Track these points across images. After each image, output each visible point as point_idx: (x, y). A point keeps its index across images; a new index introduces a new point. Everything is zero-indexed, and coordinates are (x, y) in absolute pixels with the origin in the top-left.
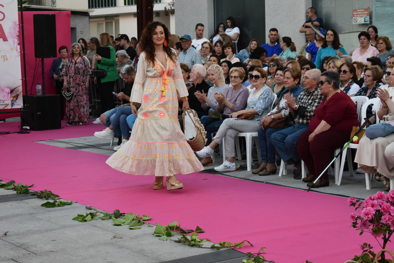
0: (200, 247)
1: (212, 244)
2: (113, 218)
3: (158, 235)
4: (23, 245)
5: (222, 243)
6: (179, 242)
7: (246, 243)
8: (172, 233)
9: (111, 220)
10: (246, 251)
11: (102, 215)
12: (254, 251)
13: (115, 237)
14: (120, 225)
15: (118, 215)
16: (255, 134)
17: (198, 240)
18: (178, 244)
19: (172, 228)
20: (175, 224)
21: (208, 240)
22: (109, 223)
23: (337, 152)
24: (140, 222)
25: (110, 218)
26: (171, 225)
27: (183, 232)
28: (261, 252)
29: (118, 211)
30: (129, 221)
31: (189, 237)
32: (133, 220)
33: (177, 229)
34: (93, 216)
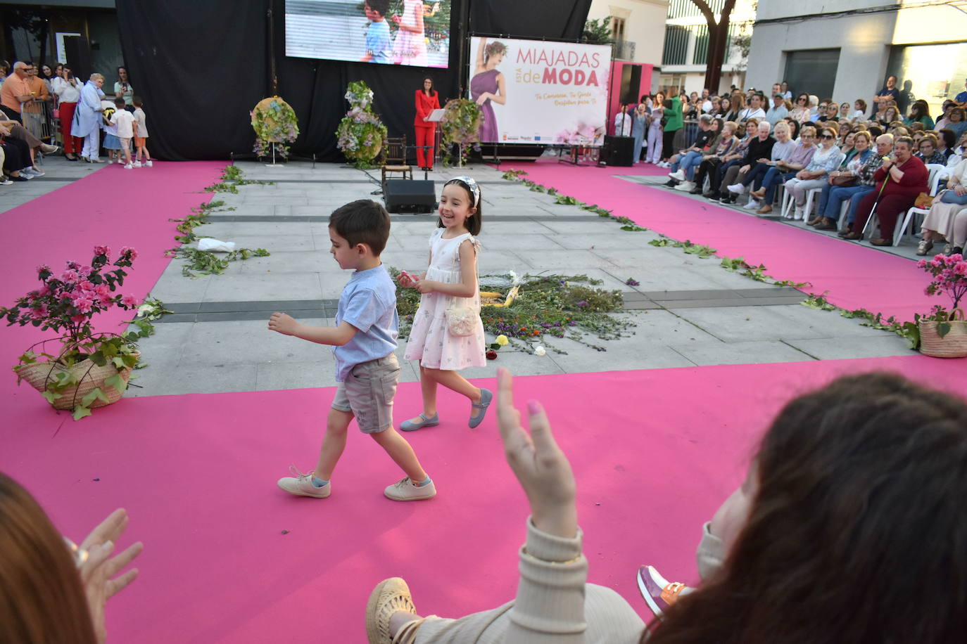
0: (762, 281)
1: (774, 282)
2: (684, 246)
3: (724, 266)
4: (608, 258)
5: (785, 281)
6: (744, 275)
7: (808, 285)
8: (738, 266)
9: (682, 249)
10: (808, 292)
11: (673, 243)
12: (817, 293)
13: (686, 263)
14: (689, 253)
15: (689, 244)
16: (819, 190)
17: (762, 275)
18: (744, 277)
19: (738, 262)
20: (742, 259)
21: (771, 277)
22: (681, 251)
23: (901, 216)
24: (706, 253)
25: (681, 246)
26: (737, 259)
27: (748, 267)
28: (825, 294)
29: (689, 241)
30: (698, 251)
31: (754, 273)
32: (702, 250)
33: (743, 263)
34: (666, 242)
